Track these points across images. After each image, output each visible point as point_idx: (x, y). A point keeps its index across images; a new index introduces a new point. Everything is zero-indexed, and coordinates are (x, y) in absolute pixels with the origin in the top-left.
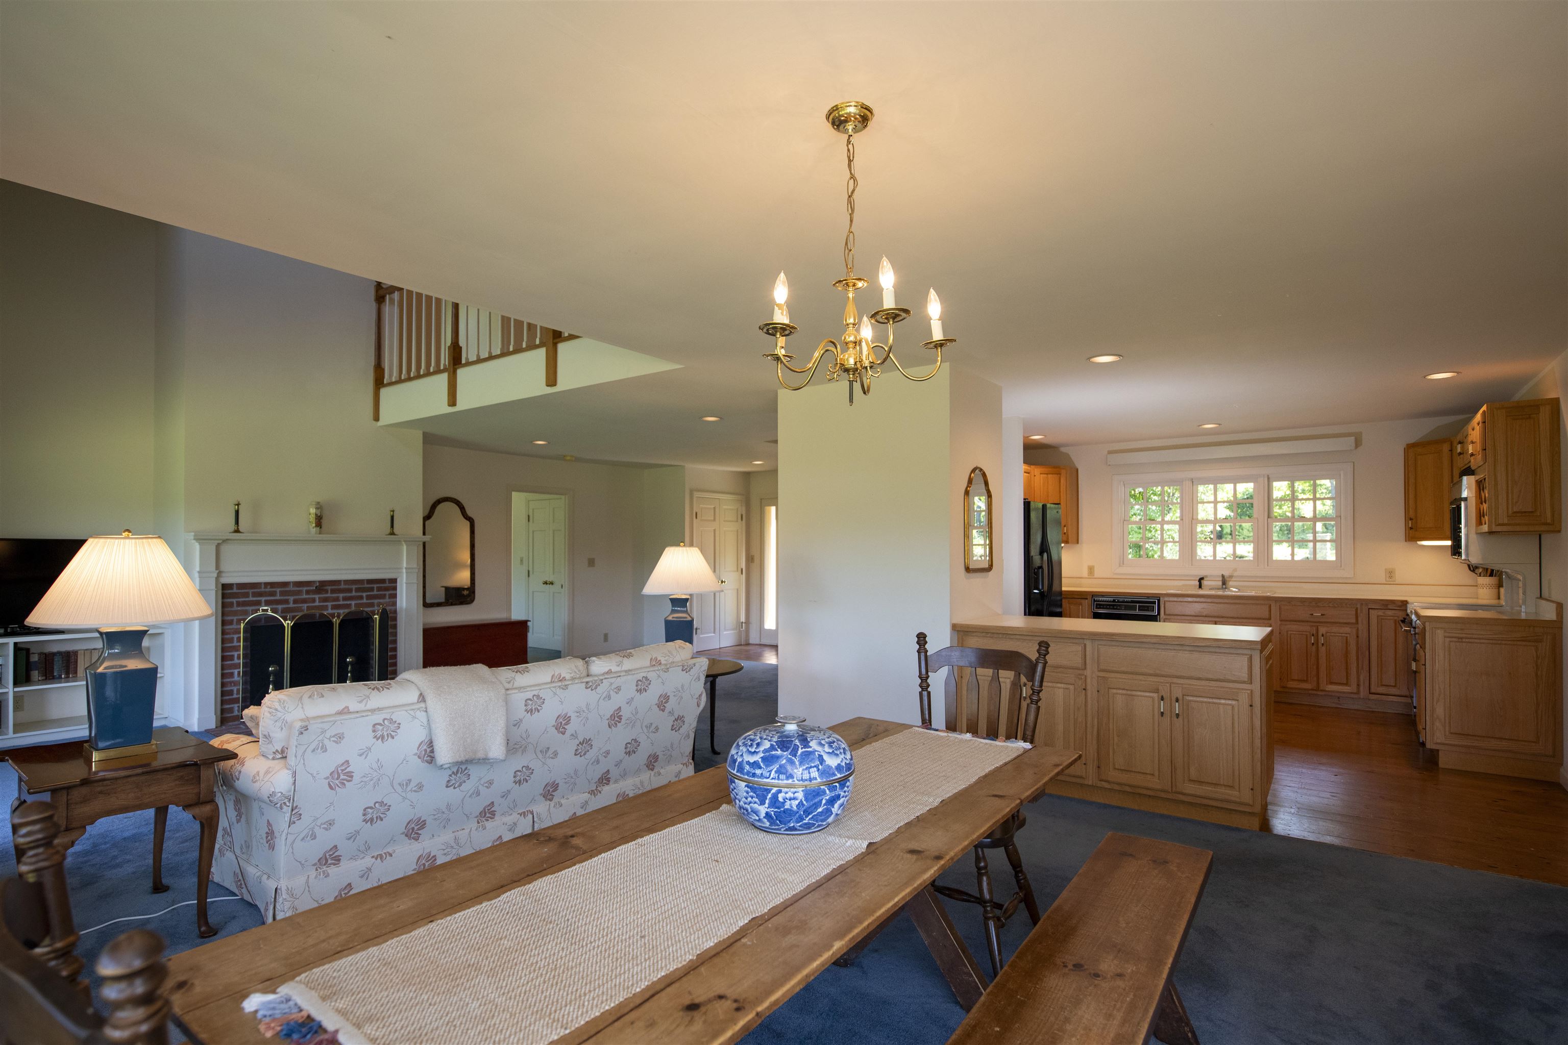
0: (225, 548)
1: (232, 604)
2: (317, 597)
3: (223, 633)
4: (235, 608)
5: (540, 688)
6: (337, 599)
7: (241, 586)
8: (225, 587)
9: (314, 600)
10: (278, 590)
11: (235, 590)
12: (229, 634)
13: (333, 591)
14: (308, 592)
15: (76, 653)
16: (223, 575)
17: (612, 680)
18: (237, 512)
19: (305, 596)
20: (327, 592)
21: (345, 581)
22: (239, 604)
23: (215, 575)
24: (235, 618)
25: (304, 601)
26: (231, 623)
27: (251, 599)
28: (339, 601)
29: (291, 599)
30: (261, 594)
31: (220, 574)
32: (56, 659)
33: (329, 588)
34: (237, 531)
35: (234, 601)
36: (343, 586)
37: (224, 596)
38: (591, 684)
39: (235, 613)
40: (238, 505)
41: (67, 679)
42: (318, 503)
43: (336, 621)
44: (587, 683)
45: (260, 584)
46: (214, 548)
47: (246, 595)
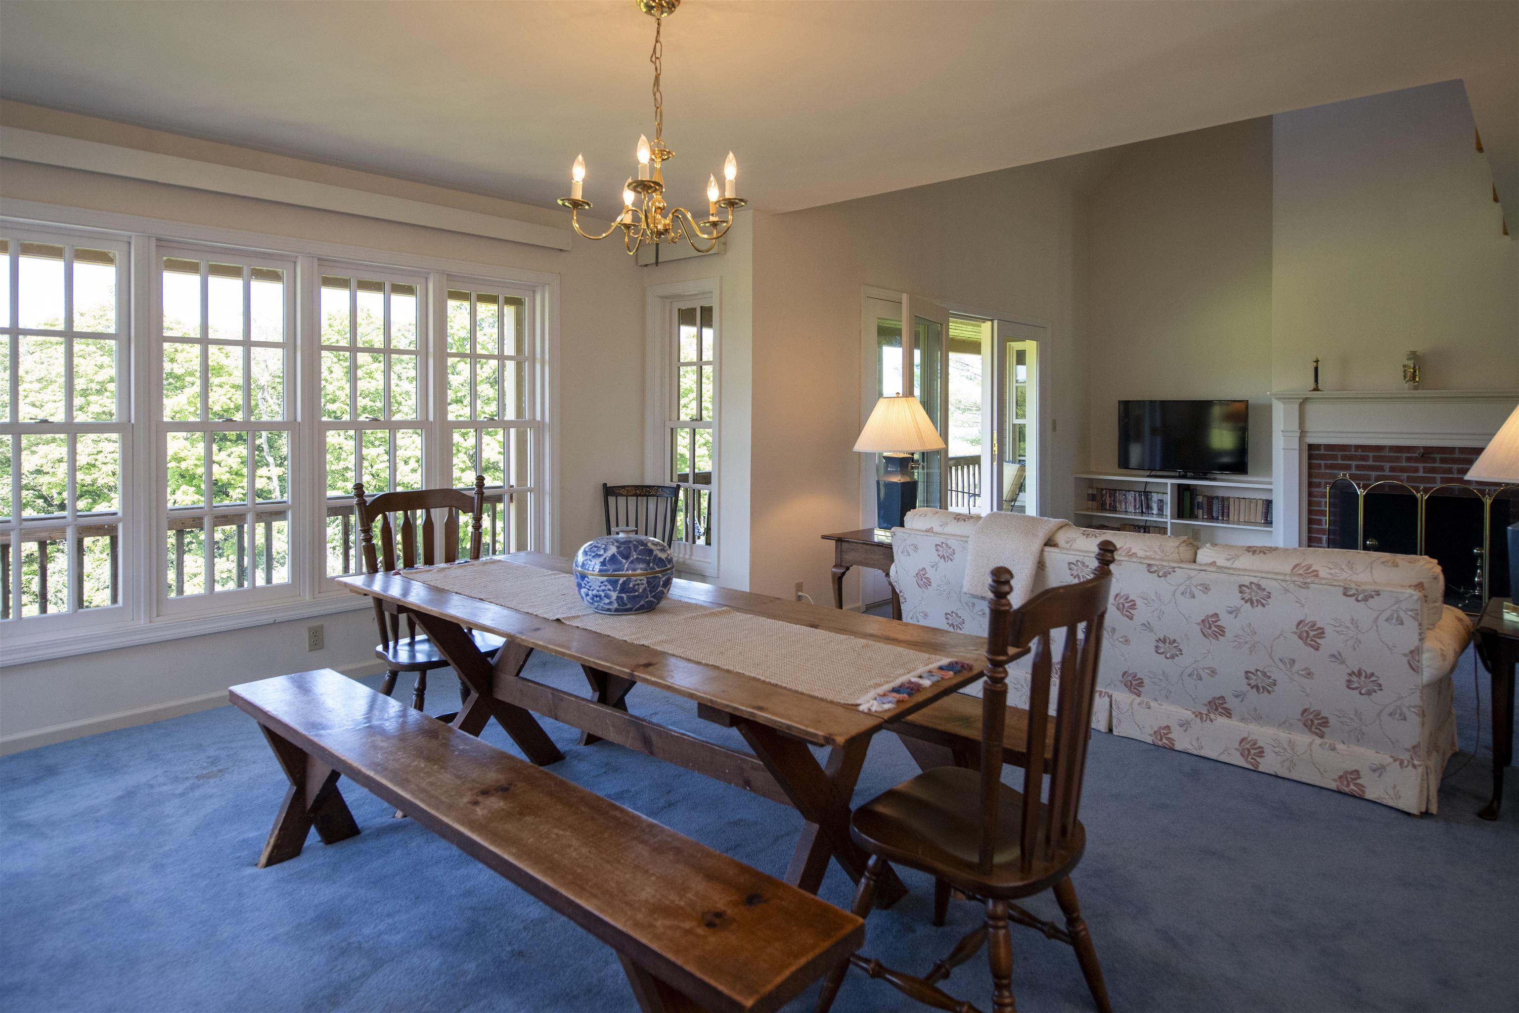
0: (1310, 408)
1: (1319, 466)
2: (1421, 466)
3: (1310, 494)
4: (1323, 471)
5: (1085, 554)
6: (1450, 471)
7: (1330, 447)
8: (1311, 447)
9: (1416, 470)
10: (1371, 454)
11: (1322, 452)
12: (1315, 497)
13: (1443, 461)
14: (1408, 459)
15: (1228, 498)
16: (1308, 435)
17: (1193, 573)
18: (1316, 369)
19: (1404, 464)
20: (1434, 461)
21: (1460, 448)
22: (1327, 467)
23: (1298, 435)
24: (1323, 481)
25: (1403, 470)
26: (1319, 485)
27: (1340, 462)
28: (1452, 473)
29: (1387, 465)
30: (1351, 458)
31: (1303, 433)
32: (1215, 502)
33: (1438, 456)
34: (1316, 389)
35: (1322, 462)
36: (1457, 455)
37: (1310, 457)
38: (1155, 568)
39: (1323, 476)
40: (1317, 361)
41: (1223, 521)
42: (1414, 353)
43: (1422, 497)
44: (1149, 565)
45: (1350, 446)
46: (1297, 407)
47: (1335, 457)
